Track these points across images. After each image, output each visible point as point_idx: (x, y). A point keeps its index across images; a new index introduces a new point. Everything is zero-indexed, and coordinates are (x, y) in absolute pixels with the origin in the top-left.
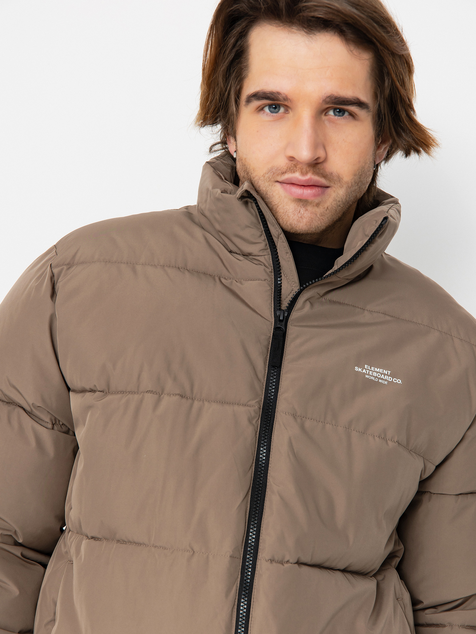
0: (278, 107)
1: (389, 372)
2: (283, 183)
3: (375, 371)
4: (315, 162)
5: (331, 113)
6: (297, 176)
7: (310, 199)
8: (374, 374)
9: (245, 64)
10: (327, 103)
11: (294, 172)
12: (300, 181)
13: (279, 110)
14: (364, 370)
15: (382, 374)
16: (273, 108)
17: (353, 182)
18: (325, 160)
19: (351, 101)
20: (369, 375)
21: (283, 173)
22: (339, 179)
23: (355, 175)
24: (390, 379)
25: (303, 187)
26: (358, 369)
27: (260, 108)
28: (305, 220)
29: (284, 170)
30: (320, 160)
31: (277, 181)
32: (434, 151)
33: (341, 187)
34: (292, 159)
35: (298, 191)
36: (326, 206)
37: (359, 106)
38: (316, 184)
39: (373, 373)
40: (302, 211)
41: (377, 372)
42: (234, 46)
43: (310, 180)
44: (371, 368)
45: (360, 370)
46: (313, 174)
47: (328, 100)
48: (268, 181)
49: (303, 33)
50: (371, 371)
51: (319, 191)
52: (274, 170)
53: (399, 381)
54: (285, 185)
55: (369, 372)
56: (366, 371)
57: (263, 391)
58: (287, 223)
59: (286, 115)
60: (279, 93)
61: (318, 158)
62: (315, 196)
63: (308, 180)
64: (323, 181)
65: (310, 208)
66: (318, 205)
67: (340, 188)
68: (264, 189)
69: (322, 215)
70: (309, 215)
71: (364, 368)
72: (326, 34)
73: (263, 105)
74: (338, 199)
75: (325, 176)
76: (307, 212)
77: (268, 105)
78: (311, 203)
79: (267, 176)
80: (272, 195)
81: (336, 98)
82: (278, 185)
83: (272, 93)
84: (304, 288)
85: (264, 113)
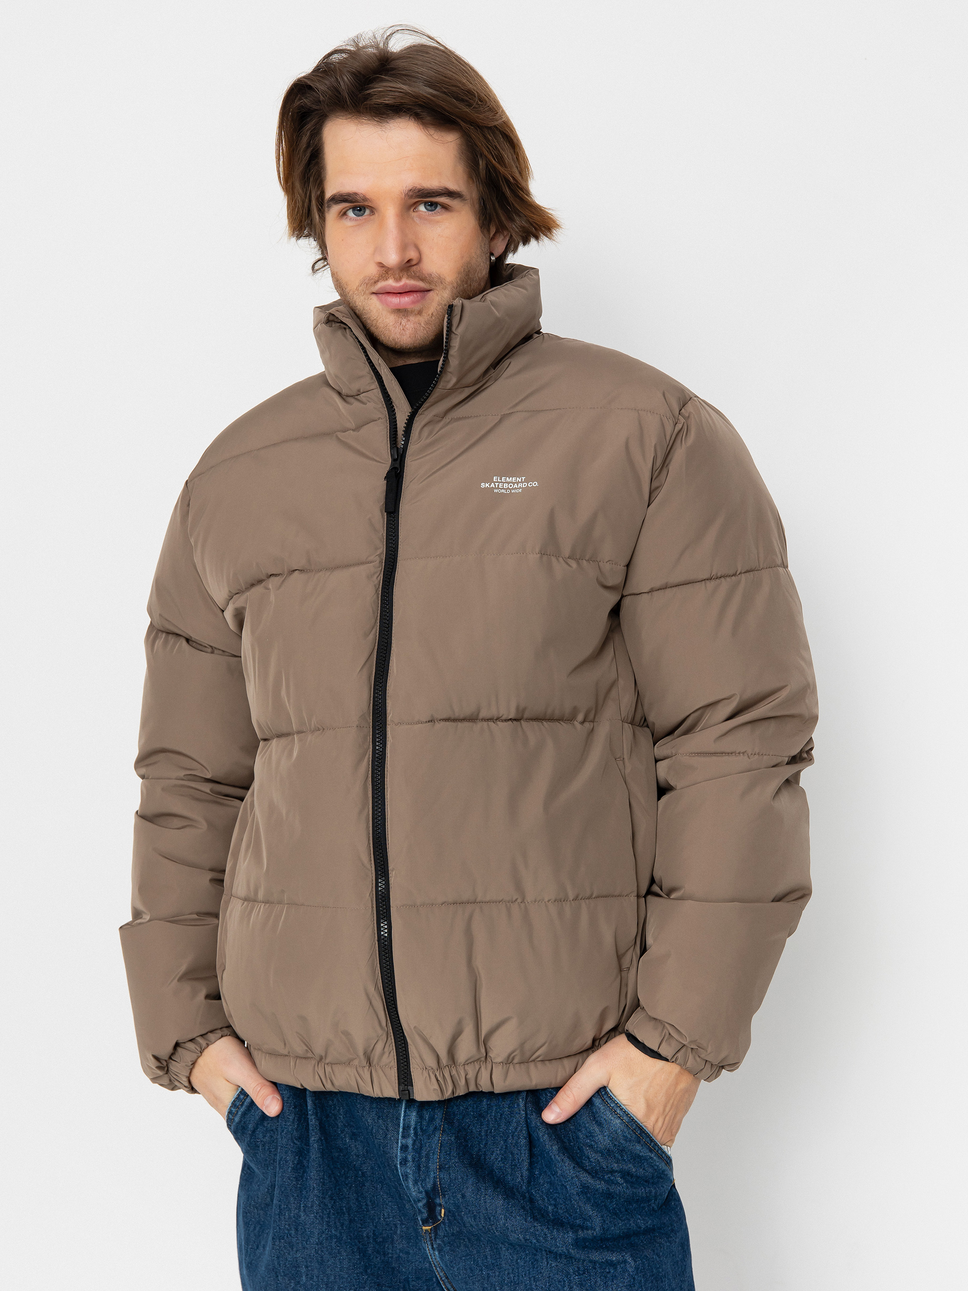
0: (362, 209)
1: (523, 478)
2: (379, 294)
3: (506, 482)
4: (408, 265)
5: (422, 208)
6: (391, 283)
7: (410, 307)
8: (505, 486)
9: (321, 166)
10: (411, 197)
11: (387, 279)
12: (394, 288)
13: (365, 212)
14: (493, 484)
15: (514, 484)
16: (358, 210)
17: (458, 281)
18: (420, 261)
19: (437, 192)
20: (498, 488)
21: (376, 282)
22: (441, 280)
23: (459, 273)
24: (524, 485)
25: (399, 295)
26: (485, 485)
27: (342, 213)
28: (408, 332)
29: (376, 279)
30: (414, 262)
31: (373, 293)
32: (557, 233)
33: (445, 288)
34: (381, 265)
35: (395, 300)
36: (430, 313)
37: (448, 196)
38: (414, 290)
39: (503, 485)
40: (404, 321)
41: (508, 483)
42: (308, 146)
43: (405, 285)
44: (501, 479)
45: (487, 485)
46: (407, 278)
47: (411, 193)
48: (362, 294)
49: (375, 123)
50: (502, 482)
51: (417, 296)
52: (366, 281)
53: (535, 484)
54: (381, 295)
55: (498, 485)
56: (495, 485)
57: (383, 542)
58: (389, 338)
59: (372, 217)
60: (356, 194)
61: (409, 261)
62: (413, 302)
63: (403, 286)
64: (421, 285)
65: (412, 318)
66: (420, 313)
67: (443, 290)
68: (360, 304)
69: (427, 323)
70: (412, 326)
71: (492, 481)
72: (400, 120)
73: (344, 209)
74: (443, 303)
75: (422, 279)
76: (409, 323)
77: (350, 209)
78: (412, 312)
79: (360, 289)
80: (370, 309)
81: (419, 190)
82: (374, 297)
83: (349, 195)
84: (419, 407)
85: (347, 218)
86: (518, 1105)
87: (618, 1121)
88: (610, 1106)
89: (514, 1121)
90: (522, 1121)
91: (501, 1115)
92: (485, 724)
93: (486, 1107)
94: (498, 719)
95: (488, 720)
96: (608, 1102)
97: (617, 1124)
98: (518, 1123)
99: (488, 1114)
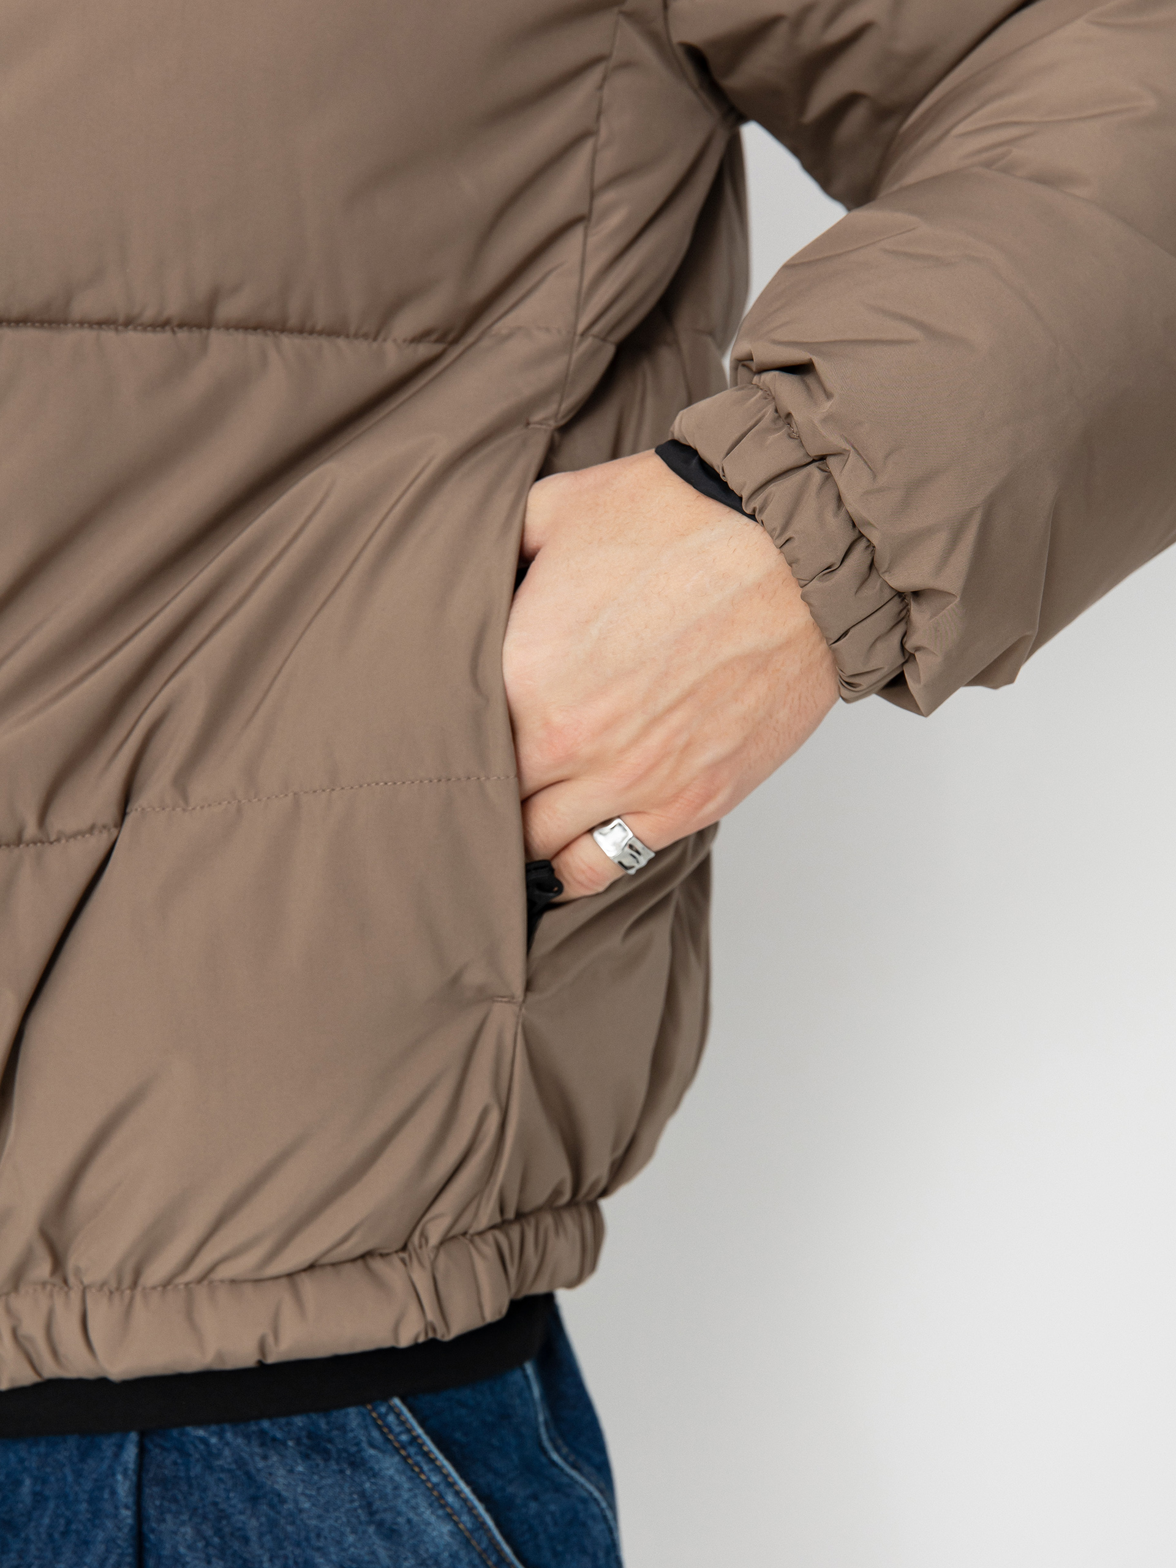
86: (113, 1493)
87: (446, 1528)
88: (428, 1480)
89: (100, 1538)
90: (124, 1537)
91: (69, 1523)
92: (88, 335)
93: (28, 1500)
94: (129, 323)
95: (101, 324)
96: (421, 1468)
97: (441, 1535)
98: (111, 1541)
99: (30, 1520)
